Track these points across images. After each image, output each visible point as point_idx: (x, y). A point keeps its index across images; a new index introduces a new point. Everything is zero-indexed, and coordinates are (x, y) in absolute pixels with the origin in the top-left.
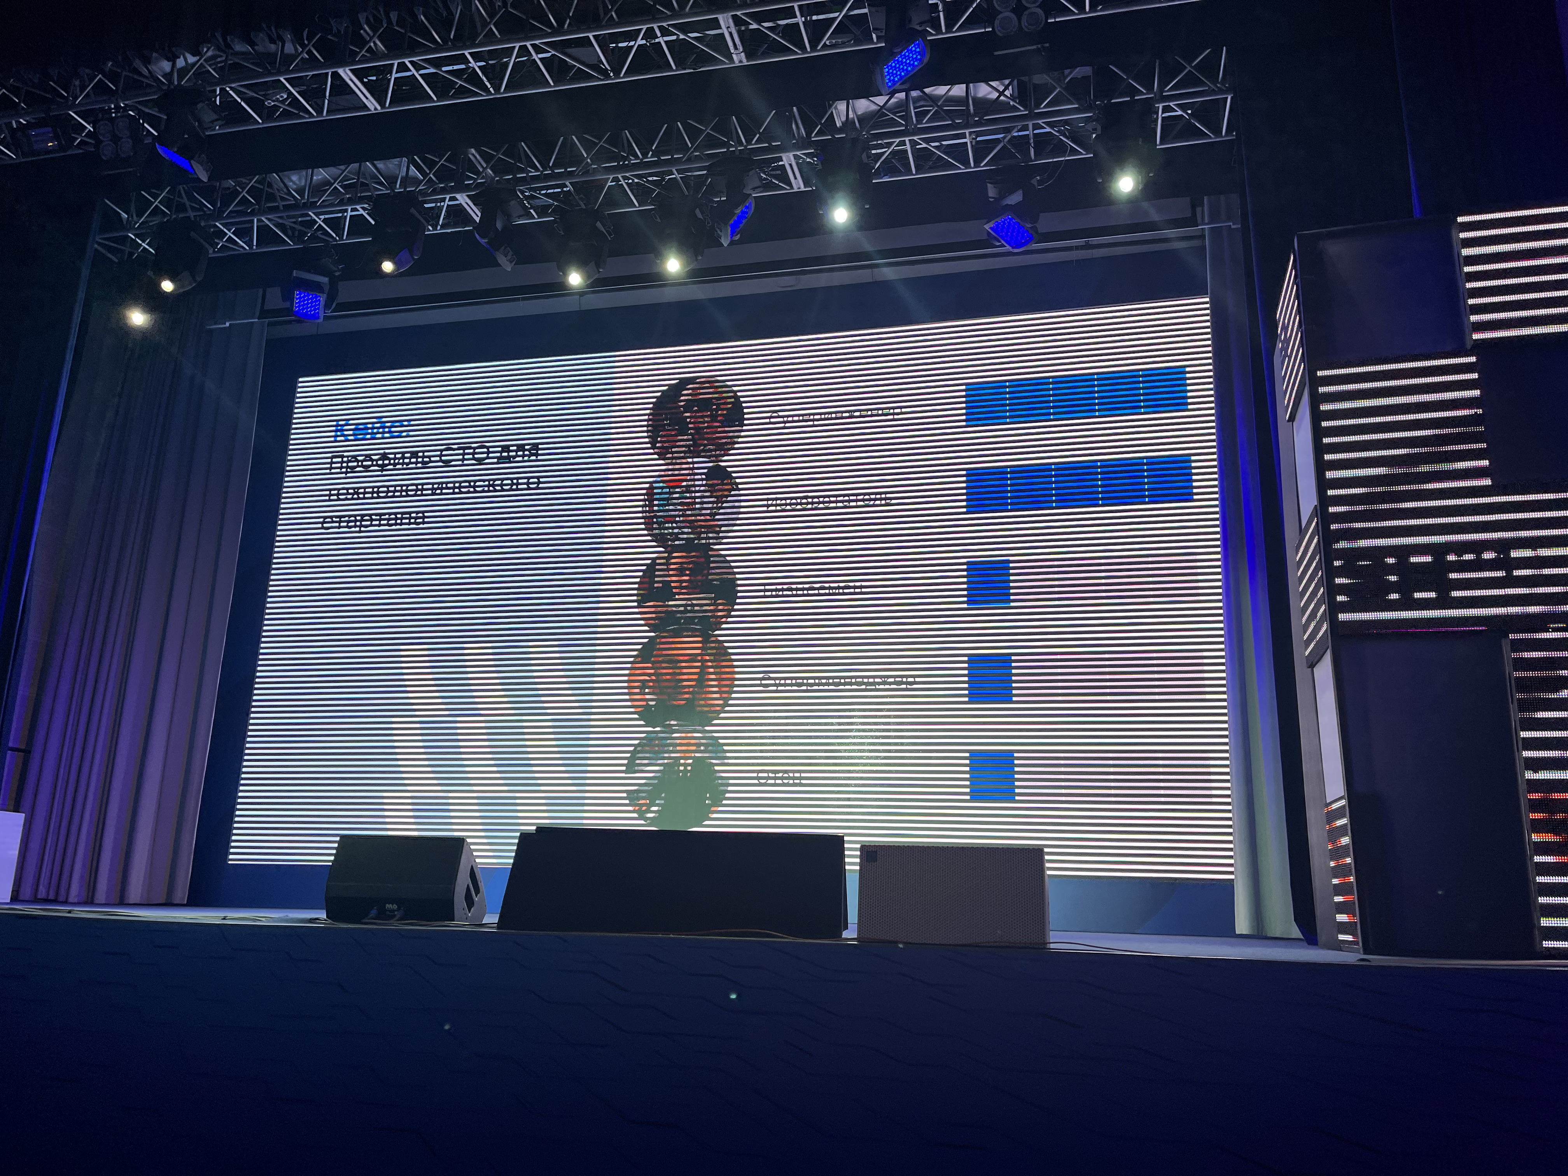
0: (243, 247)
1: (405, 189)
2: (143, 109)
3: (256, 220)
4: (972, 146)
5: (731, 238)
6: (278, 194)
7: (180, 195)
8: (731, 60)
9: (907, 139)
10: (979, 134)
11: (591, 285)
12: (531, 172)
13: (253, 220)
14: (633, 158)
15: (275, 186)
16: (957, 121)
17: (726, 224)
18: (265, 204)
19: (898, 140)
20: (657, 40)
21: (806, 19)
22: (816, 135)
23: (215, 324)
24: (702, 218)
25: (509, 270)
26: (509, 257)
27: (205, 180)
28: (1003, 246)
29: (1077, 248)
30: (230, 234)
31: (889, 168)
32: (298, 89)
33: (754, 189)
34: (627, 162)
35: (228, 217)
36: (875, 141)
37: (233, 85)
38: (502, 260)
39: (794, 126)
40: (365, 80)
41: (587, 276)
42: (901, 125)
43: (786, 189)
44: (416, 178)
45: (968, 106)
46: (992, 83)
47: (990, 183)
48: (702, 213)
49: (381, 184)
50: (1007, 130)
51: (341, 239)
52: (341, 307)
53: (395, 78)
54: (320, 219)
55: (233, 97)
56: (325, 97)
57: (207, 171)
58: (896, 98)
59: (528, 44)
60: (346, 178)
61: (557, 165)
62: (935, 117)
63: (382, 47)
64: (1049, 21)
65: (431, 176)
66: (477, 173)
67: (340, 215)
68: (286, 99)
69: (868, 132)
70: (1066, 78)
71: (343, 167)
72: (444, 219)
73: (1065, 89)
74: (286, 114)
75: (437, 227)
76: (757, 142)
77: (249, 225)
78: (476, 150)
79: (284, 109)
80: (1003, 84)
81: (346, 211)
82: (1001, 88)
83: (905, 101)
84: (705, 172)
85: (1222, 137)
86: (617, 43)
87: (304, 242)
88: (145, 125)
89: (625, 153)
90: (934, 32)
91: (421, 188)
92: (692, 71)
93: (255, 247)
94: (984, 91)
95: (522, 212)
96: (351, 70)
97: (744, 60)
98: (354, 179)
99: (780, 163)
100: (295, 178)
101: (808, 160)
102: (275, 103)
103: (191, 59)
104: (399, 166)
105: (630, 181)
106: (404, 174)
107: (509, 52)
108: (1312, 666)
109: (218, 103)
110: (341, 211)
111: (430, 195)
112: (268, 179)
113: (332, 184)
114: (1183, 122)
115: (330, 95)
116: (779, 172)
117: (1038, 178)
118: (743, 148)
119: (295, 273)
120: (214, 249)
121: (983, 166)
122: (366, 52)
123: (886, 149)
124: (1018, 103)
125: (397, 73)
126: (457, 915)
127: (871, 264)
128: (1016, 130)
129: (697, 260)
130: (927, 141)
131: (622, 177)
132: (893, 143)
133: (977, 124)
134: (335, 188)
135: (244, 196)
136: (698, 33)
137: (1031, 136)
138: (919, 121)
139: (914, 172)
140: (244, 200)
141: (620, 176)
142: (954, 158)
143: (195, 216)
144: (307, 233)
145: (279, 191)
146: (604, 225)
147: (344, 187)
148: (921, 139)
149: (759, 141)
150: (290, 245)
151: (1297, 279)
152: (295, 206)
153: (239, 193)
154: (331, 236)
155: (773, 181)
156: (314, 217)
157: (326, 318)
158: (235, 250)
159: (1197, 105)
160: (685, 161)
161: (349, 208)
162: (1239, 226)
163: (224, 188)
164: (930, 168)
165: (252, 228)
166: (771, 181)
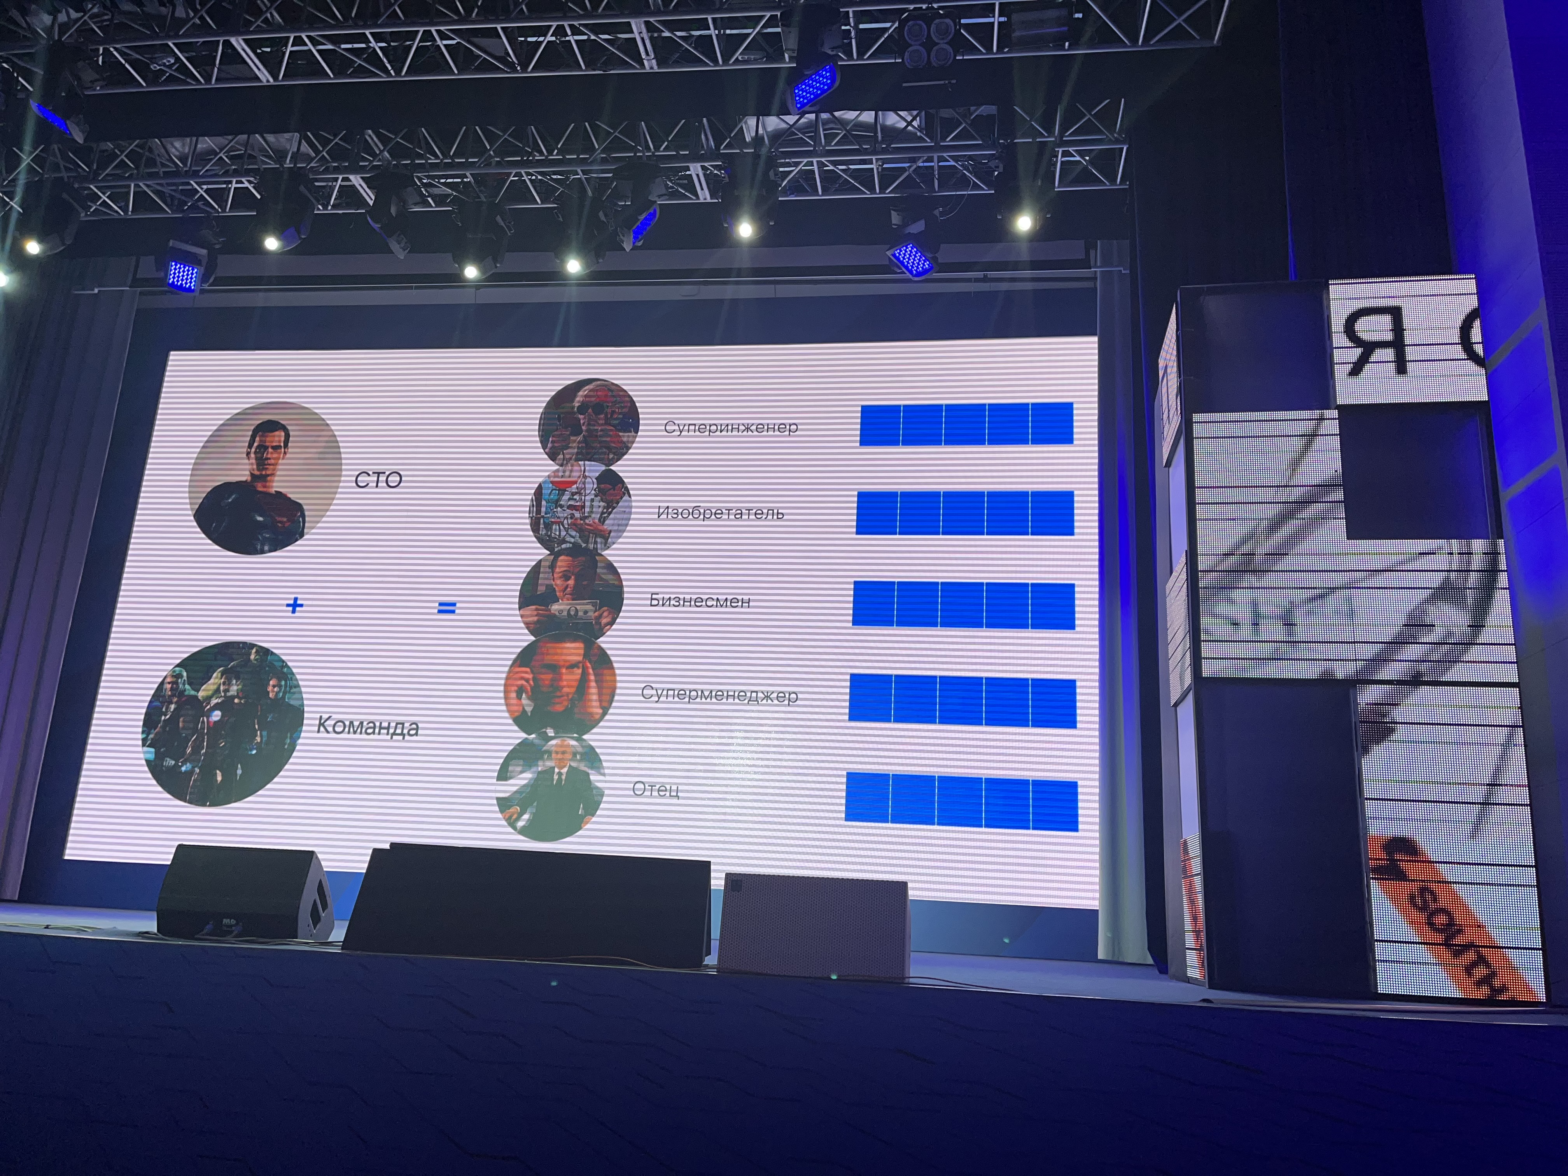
0: (117, 212)
1: (295, 164)
2: (19, 62)
3: (133, 185)
4: (878, 172)
5: (634, 243)
6: (159, 160)
7: (55, 156)
8: (642, 65)
9: (815, 160)
10: (885, 161)
11: (487, 280)
12: (430, 159)
13: (129, 186)
14: (537, 154)
15: (156, 152)
16: (864, 147)
17: (629, 229)
18: (144, 169)
19: (805, 160)
20: (567, 38)
21: (719, 32)
22: (725, 148)
23: (83, 289)
24: (605, 220)
25: (402, 258)
26: (402, 245)
27: (81, 141)
28: (903, 273)
29: (977, 280)
30: (104, 198)
31: (795, 187)
32: (187, 55)
33: (660, 196)
34: (531, 158)
35: (103, 180)
36: (782, 159)
37: (117, 46)
38: (394, 246)
39: (703, 137)
40: (259, 51)
41: (482, 269)
42: (808, 145)
43: (692, 199)
44: (307, 155)
45: (876, 133)
46: (900, 113)
47: (894, 210)
48: (606, 215)
49: (270, 157)
50: (913, 160)
51: (224, 211)
52: (218, 281)
53: (291, 52)
54: (202, 189)
55: (117, 58)
56: (215, 65)
57: (83, 132)
58: (806, 118)
59: (433, 29)
60: (233, 149)
61: (457, 154)
62: (844, 140)
63: (279, 18)
64: (957, 58)
65: (325, 153)
66: (374, 155)
67: (224, 186)
68: (173, 64)
69: (777, 149)
70: (971, 114)
71: (230, 137)
72: (335, 199)
73: (970, 125)
74: (171, 79)
75: (328, 207)
76: (665, 149)
77: (126, 190)
78: (373, 132)
79: (170, 74)
80: (911, 115)
81: (231, 182)
82: (909, 119)
83: (814, 122)
84: (611, 175)
85: (1116, 185)
86: (526, 37)
87: (184, 211)
88: (20, 79)
89: (529, 148)
90: (845, 58)
91: (312, 165)
92: (602, 72)
93: (130, 213)
94: (892, 119)
95: (418, 199)
96: (244, 40)
97: (655, 67)
98: (241, 150)
99: (688, 173)
100: (178, 144)
101: (716, 172)
102: (162, 67)
103: (74, 15)
104: (290, 140)
105: (534, 177)
106: (295, 150)
107: (413, 35)
108: (1176, 705)
109: (100, 63)
110: (225, 182)
111: (323, 173)
112: (149, 144)
113: (217, 154)
114: (1080, 167)
115: (220, 64)
116: (686, 182)
117: (941, 209)
118: (650, 154)
119: (171, 243)
120: (86, 213)
121: (888, 193)
122: (262, 22)
123: (794, 168)
124: (925, 135)
125: (292, 46)
126: (300, 932)
127: (775, 280)
128: (921, 160)
129: (598, 263)
130: (835, 163)
131: (525, 172)
132: (800, 162)
133: (884, 151)
134: (221, 158)
135: (122, 159)
136: (609, 35)
137: (936, 168)
138: (828, 143)
139: (820, 193)
140: (122, 164)
141: (523, 172)
142: (860, 183)
143: (69, 177)
144: (187, 202)
145: (159, 155)
146: (504, 220)
147: (231, 157)
148: (828, 161)
149: (667, 149)
150: (168, 213)
151: (1178, 331)
152: (176, 174)
153: (118, 156)
154: (213, 208)
155: (680, 190)
156: (196, 186)
157: (203, 291)
158: (111, 214)
159: (1094, 153)
160: (591, 162)
161: (234, 180)
162: (1128, 271)
163: (100, 150)
164: (836, 190)
165: (128, 193)
166: (677, 190)
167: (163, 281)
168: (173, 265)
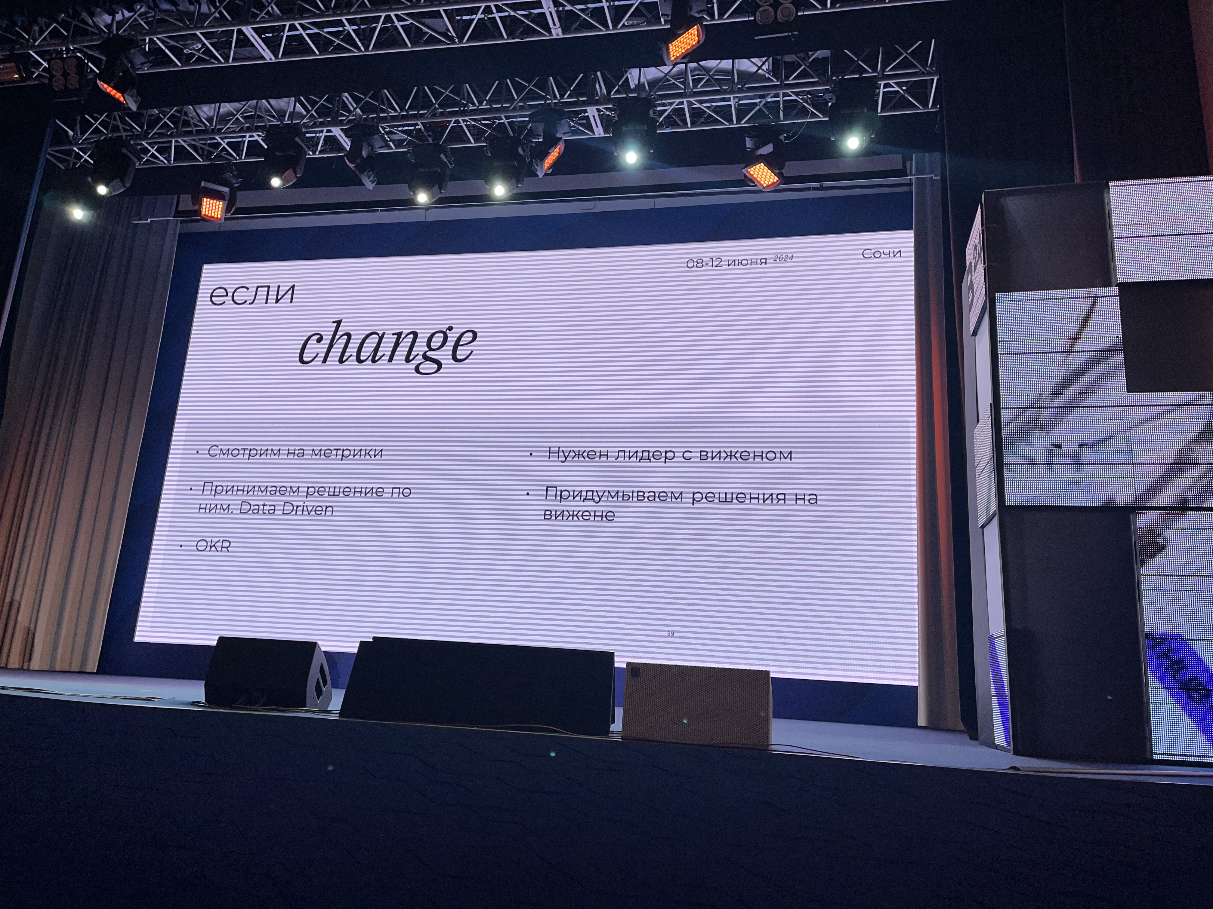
0: (162, 161)
1: (292, 121)
2: (88, 51)
3: (173, 141)
4: (735, 107)
5: (545, 171)
6: (192, 121)
7: (115, 120)
8: (550, 33)
9: (685, 100)
10: (740, 99)
11: (435, 202)
12: (391, 112)
13: (171, 142)
14: (471, 105)
15: (190, 115)
16: (724, 88)
17: (542, 160)
18: (181, 129)
19: (677, 101)
20: (493, 16)
21: (610, 4)
22: (615, 93)
23: (140, 220)
24: (523, 154)
25: (371, 189)
26: (371, 179)
27: (135, 109)
28: (756, 185)
29: (815, 189)
30: (153, 151)
31: (670, 121)
32: (210, 42)
33: (564, 134)
34: (466, 108)
35: (151, 138)
36: (660, 100)
37: (159, 36)
38: (366, 181)
39: (597, 86)
40: (263, 36)
41: (432, 196)
42: (680, 88)
43: (589, 135)
44: (300, 113)
45: (733, 76)
46: (753, 59)
47: (748, 137)
48: (524, 151)
49: (273, 116)
50: (763, 97)
51: (241, 159)
52: (239, 211)
53: (287, 36)
54: (224, 142)
55: (159, 46)
56: (231, 48)
57: (136, 103)
58: (678, 68)
59: (392, 14)
60: (246, 111)
61: (411, 108)
62: (708, 83)
63: (277, 11)
64: (799, 14)
65: (313, 112)
66: (349, 111)
67: (240, 139)
68: (200, 49)
69: (655, 93)
70: (809, 58)
71: (244, 103)
72: (322, 146)
73: (810, 67)
74: (200, 60)
75: (316, 152)
76: (568, 97)
77: (169, 145)
78: (349, 94)
79: (199, 56)
80: (761, 61)
81: (245, 137)
82: (760, 64)
83: (684, 71)
84: (527, 119)
85: (928, 108)
86: (462, 16)
87: (211, 159)
88: (90, 64)
89: (465, 101)
90: (709, 19)
91: (304, 121)
92: (520, 40)
93: (172, 162)
94: (746, 65)
95: (383, 144)
96: (252, 28)
97: (561, 34)
98: (252, 112)
99: (586, 114)
100: (205, 109)
101: (608, 113)
102: (192, 51)
103: (127, 14)
104: (288, 103)
105: (468, 123)
106: (292, 110)
107: (376, 19)
108: (983, 527)
109: (147, 50)
110: (241, 137)
111: (312, 127)
112: (185, 109)
113: (234, 115)
114: (899, 96)
115: (235, 47)
116: (585, 121)
117: (785, 134)
118: (557, 101)
119: (203, 184)
120: (140, 162)
121: (743, 124)
122: (265, 14)
123: (669, 107)
124: (773, 76)
125: (288, 31)
126: (308, 703)
127: (654, 195)
128: (769, 96)
129: (518, 187)
130: (701, 102)
131: (462, 120)
132: (674, 103)
133: (740, 91)
134: (237, 118)
135: (165, 122)
136: (525, 11)
137: (781, 102)
138: (695, 86)
139: (689, 126)
140: (165, 125)
141: (460, 119)
142: (721, 117)
143: (126, 136)
144: (214, 153)
145: (192, 118)
146: (446, 157)
147: (245, 118)
148: (696, 101)
149: (570, 96)
150: (200, 161)
151: (982, 226)
152: (205, 131)
153: (161, 119)
154: (232, 156)
155: (580, 128)
156: (220, 140)
157: (226, 219)
158: (158, 164)
159: (910, 84)
160: (513, 109)
161: (248, 135)
162: (939, 178)
163: (149, 115)
164: (702, 123)
165: (170, 147)
166: (578, 129)
167: (198, 212)
168: (205, 200)
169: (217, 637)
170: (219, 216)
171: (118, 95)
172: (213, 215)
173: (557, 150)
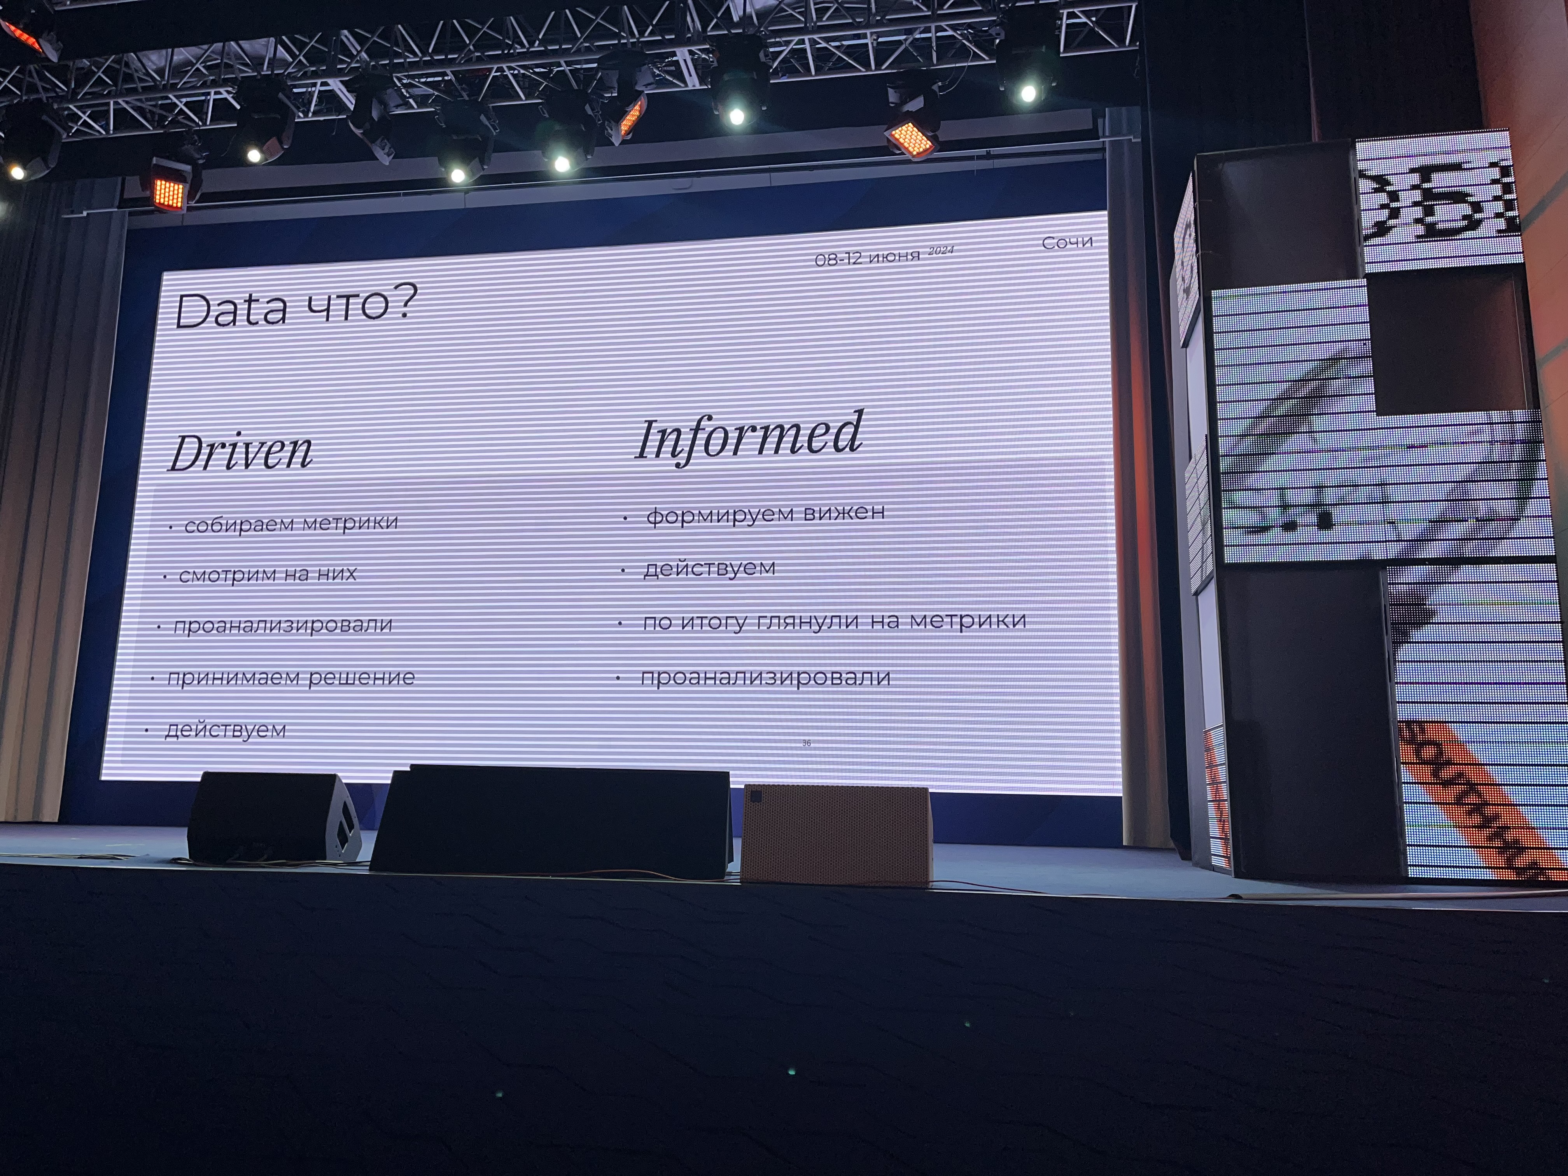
0: (99, 132)
1: (272, 71)
3: (112, 103)
4: (873, 47)
5: (623, 137)
6: (136, 75)
7: (31, 76)
9: (806, 38)
10: (880, 35)
11: (476, 182)
12: (409, 57)
13: (108, 104)
14: (518, 47)
15: (133, 66)
16: (858, 20)
18: (122, 85)
19: (796, 38)
22: (713, 30)
23: (72, 212)
24: (592, 116)
25: (387, 164)
26: (386, 150)
27: (56, 60)
28: (903, 154)
29: (980, 157)
30: (85, 117)
31: (787, 68)
33: (646, 85)
34: (512, 51)
35: (82, 99)
36: (773, 38)
38: (379, 153)
39: (689, 19)
41: (471, 173)
42: (799, 21)
43: (680, 87)
44: (285, 61)
45: (869, 4)
47: (891, 87)
48: (593, 110)
49: (246, 65)
50: (909, 32)
51: (205, 124)
52: (205, 198)
54: (181, 102)
57: (57, 51)
60: (209, 59)
61: (436, 51)
62: (836, 14)
65: (301, 58)
66: (351, 56)
67: (203, 98)
69: (766, 28)
71: (205, 47)
72: (315, 105)
75: (308, 114)
76: (650, 35)
77: (105, 108)
78: (350, 32)
81: (209, 94)
84: (595, 65)
85: (1125, 47)
87: (164, 127)
89: (510, 41)
91: (290, 70)
93: (111, 132)
95: (399, 101)
98: (217, 59)
99: (675, 59)
100: (153, 58)
101: (704, 56)
104: (266, 46)
105: (516, 72)
106: (272, 56)
108: (1197, 594)
110: (203, 94)
111: (300, 79)
112: (125, 59)
113: (193, 65)
114: (1086, 30)
116: (673, 68)
117: (940, 84)
118: (635, 40)
119: (155, 160)
120: (68, 134)
121: (884, 70)
123: (785, 47)
124: (922, 4)
126: (328, 854)
127: (770, 168)
128: (918, 31)
129: (587, 159)
130: (828, 40)
131: (507, 67)
132: (791, 41)
133: (879, 24)
134: (197, 68)
135: (99, 76)
137: (934, 40)
138: (819, 18)
139: (813, 73)
140: (100, 82)
141: (504, 66)
142: (855, 60)
143: (47, 98)
144: (167, 117)
145: (136, 71)
146: (488, 119)
147: (207, 68)
148: (820, 38)
149: (652, 34)
150: (149, 130)
151: (1195, 202)
152: (154, 88)
153: (94, 73)
154: (194, 121)
155: (667, 77)
156: (175, 100)
157: (189, 209)
158: (91, 134)
159: (1102, 12)
160: (574, 52)
161: (212, 91)
162: (1139, 140)
163: (78, 69)
164: (830, 69)
165: (108, 111)
166: (664, 78)
167: (150, 200)
168: (159, 183)
169: (201, 773)
170: (179, 205)
171: (32, 40)
172: (171, 203)
173: (637, 107)
